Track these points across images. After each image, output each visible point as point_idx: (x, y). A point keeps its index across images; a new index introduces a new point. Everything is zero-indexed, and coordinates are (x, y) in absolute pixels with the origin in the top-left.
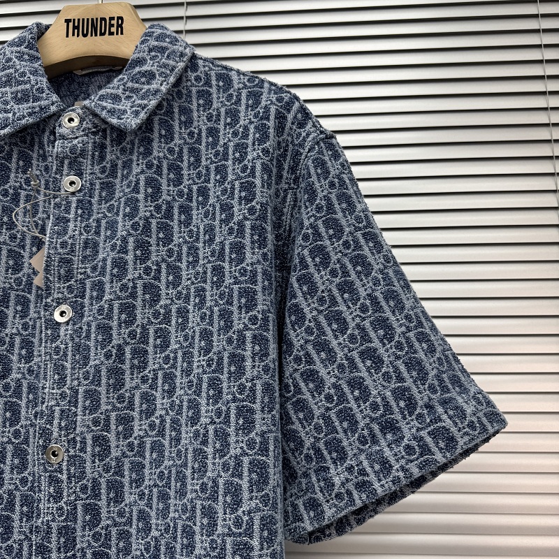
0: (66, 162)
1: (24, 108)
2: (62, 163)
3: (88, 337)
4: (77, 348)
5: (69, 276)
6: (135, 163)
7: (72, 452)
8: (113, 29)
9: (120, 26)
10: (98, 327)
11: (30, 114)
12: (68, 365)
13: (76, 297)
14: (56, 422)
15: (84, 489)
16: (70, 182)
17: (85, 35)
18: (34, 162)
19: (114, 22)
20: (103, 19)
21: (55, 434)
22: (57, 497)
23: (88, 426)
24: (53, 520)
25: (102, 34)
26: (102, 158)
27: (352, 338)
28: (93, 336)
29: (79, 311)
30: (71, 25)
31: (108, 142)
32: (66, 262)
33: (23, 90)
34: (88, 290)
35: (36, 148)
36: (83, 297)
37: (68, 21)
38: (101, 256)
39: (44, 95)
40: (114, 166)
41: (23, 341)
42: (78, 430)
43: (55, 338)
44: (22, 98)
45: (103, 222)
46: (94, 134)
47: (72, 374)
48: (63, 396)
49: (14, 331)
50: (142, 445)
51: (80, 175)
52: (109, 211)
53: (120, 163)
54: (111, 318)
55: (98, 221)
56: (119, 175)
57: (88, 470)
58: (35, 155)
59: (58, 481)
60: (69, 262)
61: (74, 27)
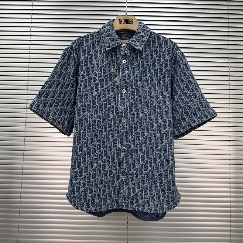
0: (123, 56)
1: (113, 43)
2: (122, 57)
3: (130, 96)
4: (127, 99)
5: (125, 83)
6: (139, 57)
7: (127, 120)
8: (131, 23)
9: (132, 22)
10: (132, 94)
11: (115, 44)
12: (126, 102)
13: (126, 87)
14: (123, 114)
15: (130, 127)
16: (124, 61)
17: (124, 24)
18: (113, 56)
19: (131, 21)
20: (128, 20)
21: (124, 116)
22: (124, 129)
23: (130, 115)
24: (124, 133)
25: (128, 24)
26: (131, 56)
27: (188, 97)
28: (131, 96)
29: (127, 91)
30: (120, 20)
31: (132, 52)
32: (124, 80)
33: (112, 38)
34: (129, 86)
35: (114, 52)
36: (128, 88)
37: (119, 20)
38: (131, 79)
39: (118, 40)
40: (133, 58)
41: (113, 97)
42: (128, 115)
43: (122, 96)
44: (113, 40)
45: (131, 71)
46: (129, 50)
47: (126, 104)
48: (125, 108)
49: (111, 95)
50: (141, 119)
51: (126, 60)
52: (133, 68)
53: (134, 57)
54: (135, 92)
55: (130, 71)
56: (134, 60)
57: (131, 124)
58: (114, 54)
59: (124, 126)
60: (125, 80)
61: (121, 21)
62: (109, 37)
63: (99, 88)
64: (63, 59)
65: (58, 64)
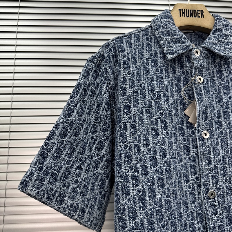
0: (198, 70)
1: (178, 46)
2: (196, 70)
3: (217, 144)
4: (214, 149)
5: (206, 118)
7: (219, 193)
8: (200, 15)
9: (202, 14)
10: (222, 140)
11: (182, 49)
12: (212, 156)
13: (209, 127)
14: (211, 181)
15: (225, 208)
17: (188, 17)
18: (177, 69)
19: (200, 12)
20: (195, 10)
21: (211, 186)
22: (215, 212)
23: (224, 182)
24: (216, 223)
25: (195, 17)
26: (209, 69)
28: (220, 144)
29: (212, 134)
30: (181, 11)
31: (210, 63)
32: (205, 112)
33: (176, 38)
34: (214, 125)
35: (177, 63)
36: (212, 127)
37: (180, 10)
38: (216, 110)
39: (187, 41)
40: (213, 72)
41: (184, 146)
42: (221, 183)
43: (204, 145)
44: (177, 41)
45: (214, 96)
46: (206, 58)
47: (214, 160)
48: (211, 169)
49: (180, 142)
51: (202, 76)
52: (215, 91)
53: (215, 71)
54: (226, 136)
55: (212, 95)
56: (216, 76)
57: (226, 200)
58: (177, 66)
59: (214, 206)
60: (206, 112)
61: (183, 13)
62: (169, 36)
63: (160, 131)
64: (87, 77)
65: (78, 86)
